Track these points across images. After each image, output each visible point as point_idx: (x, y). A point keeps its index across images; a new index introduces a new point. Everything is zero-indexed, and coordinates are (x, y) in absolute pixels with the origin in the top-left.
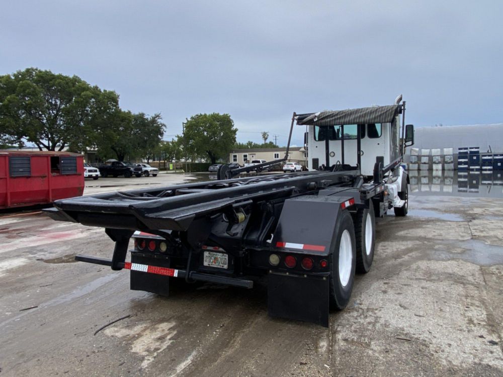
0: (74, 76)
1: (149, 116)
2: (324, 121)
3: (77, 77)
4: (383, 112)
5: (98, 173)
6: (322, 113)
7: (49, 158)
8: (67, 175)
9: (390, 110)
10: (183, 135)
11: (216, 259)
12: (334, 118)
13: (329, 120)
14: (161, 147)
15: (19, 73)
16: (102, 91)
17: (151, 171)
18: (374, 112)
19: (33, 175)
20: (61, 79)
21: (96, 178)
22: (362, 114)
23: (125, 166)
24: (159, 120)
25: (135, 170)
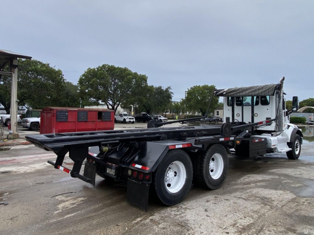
0: (125, 68)
1: (164, 88)
2: (230, 94)
3: (126, 68)
4: (267, 89)
5: (134, 120)
6: (229, 89)
7: (97, 112)
8: (106, 121)
9: (271, 87)
10: (185, 98)
12: (236, 92)
13: (233, 93)
14: (173, 105)
15: (99, 67)
16: (139, 75)
17: (163, 119)
18: (261, 88)
19: (88, 121)
20: (118, 69)
21: (133, 123)
22: (253, 90)
23: (149, 117)
24: (170, 90)
25: (154, 119)
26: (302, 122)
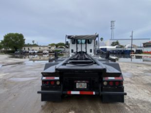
11: (81, 85)
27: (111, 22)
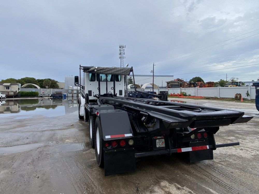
6: (98, 67)
9: (128, 70)
22: (117, 70)
26: (36, 95)
27: (120, 47)
